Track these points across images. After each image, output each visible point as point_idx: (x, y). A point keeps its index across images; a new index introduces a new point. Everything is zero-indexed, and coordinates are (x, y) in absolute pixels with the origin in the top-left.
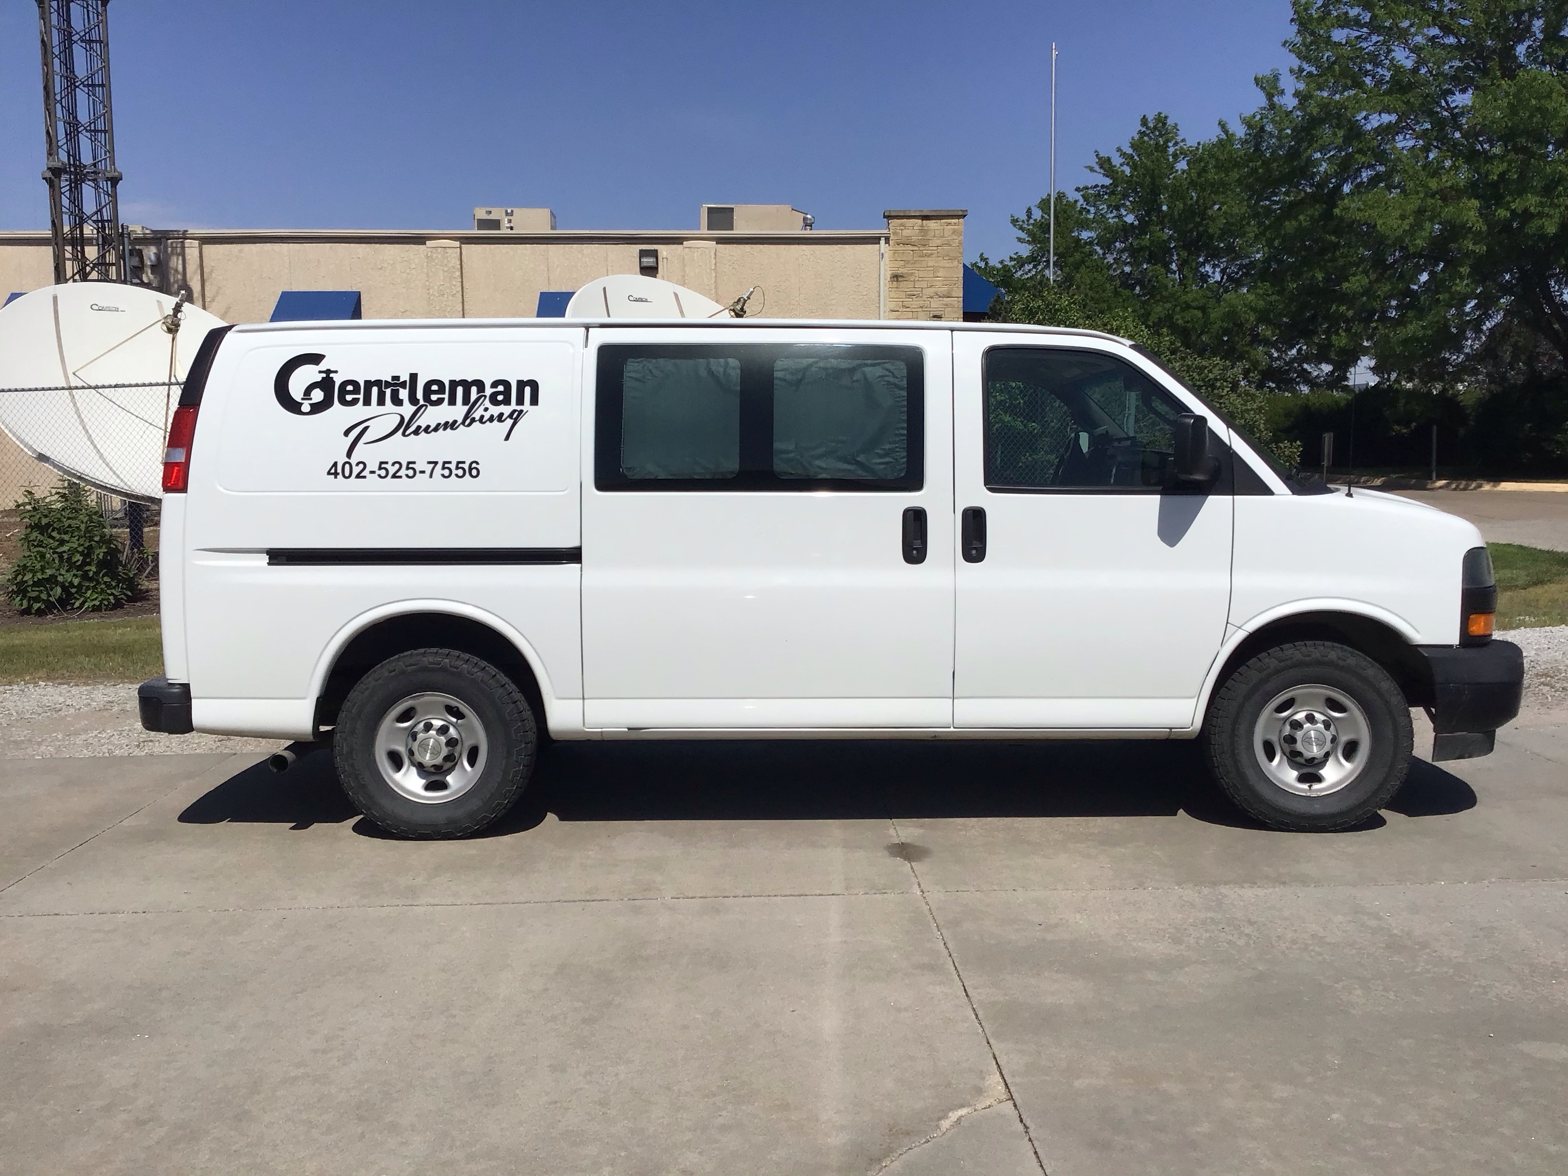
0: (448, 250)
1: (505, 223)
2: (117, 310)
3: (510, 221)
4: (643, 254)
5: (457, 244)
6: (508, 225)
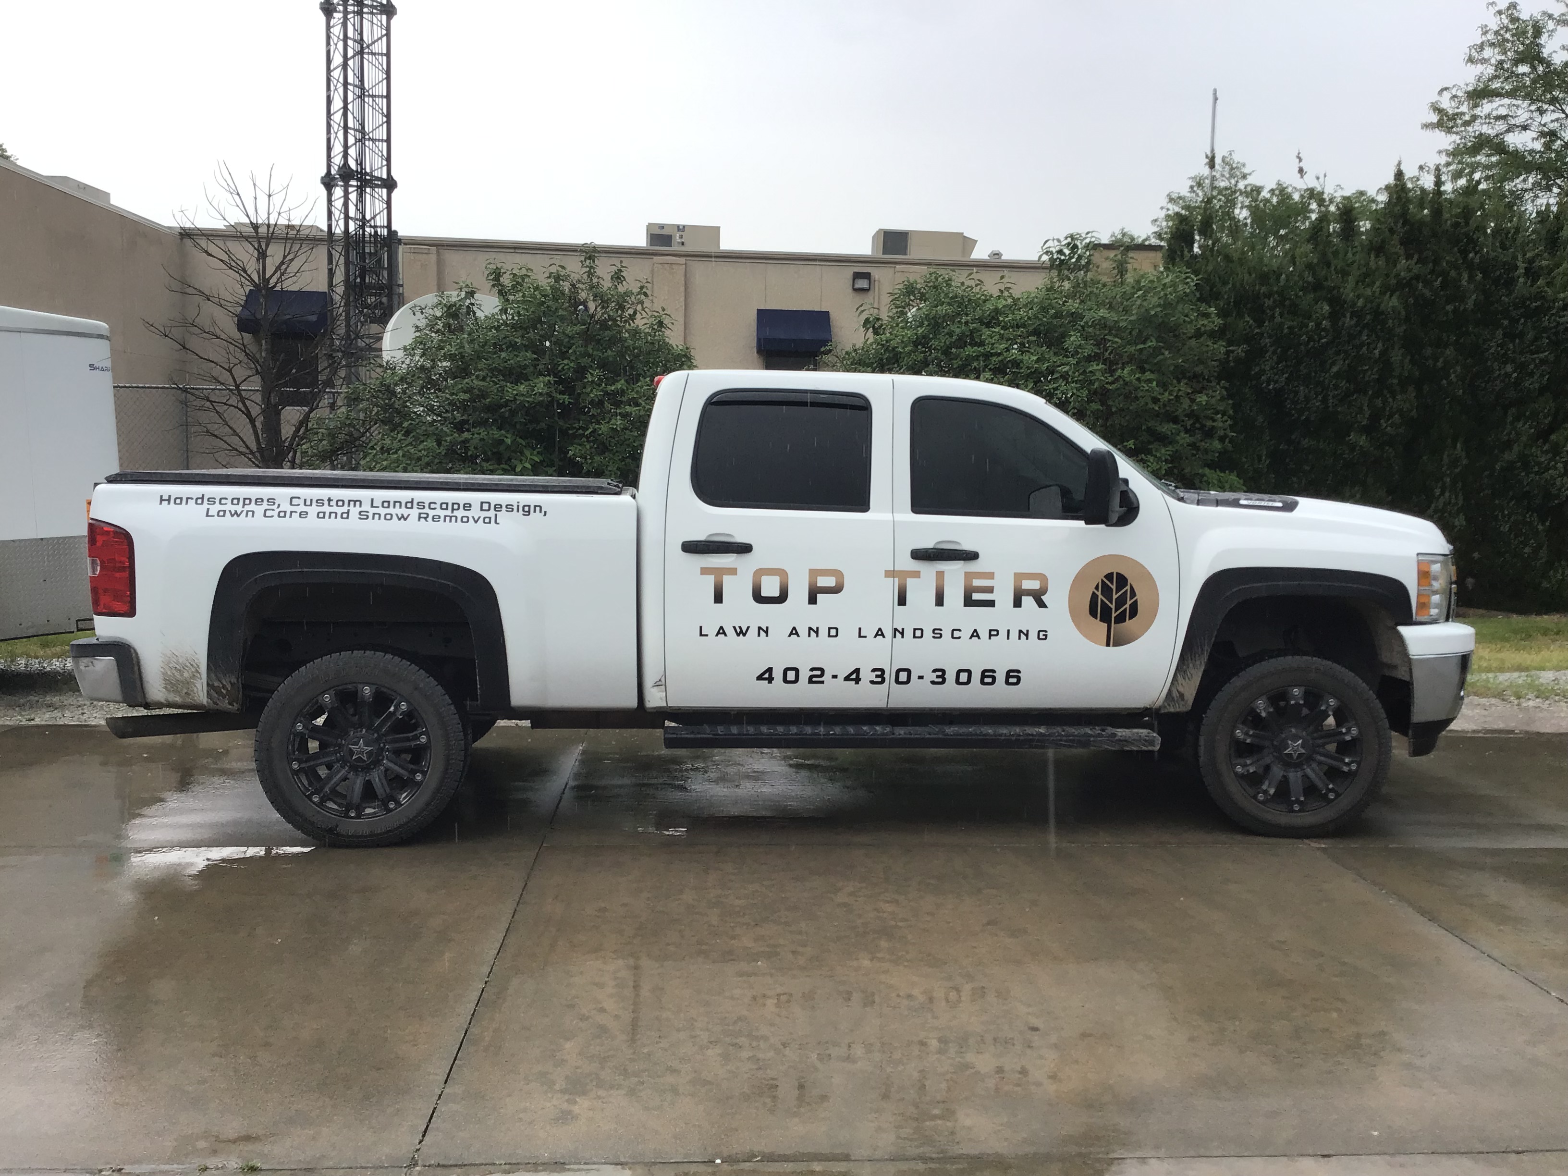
0: (674, 266)
1: (677, 238)
3: (681, 237)
4: (857, 276)
5: (682, 260)
6: (680, 241)
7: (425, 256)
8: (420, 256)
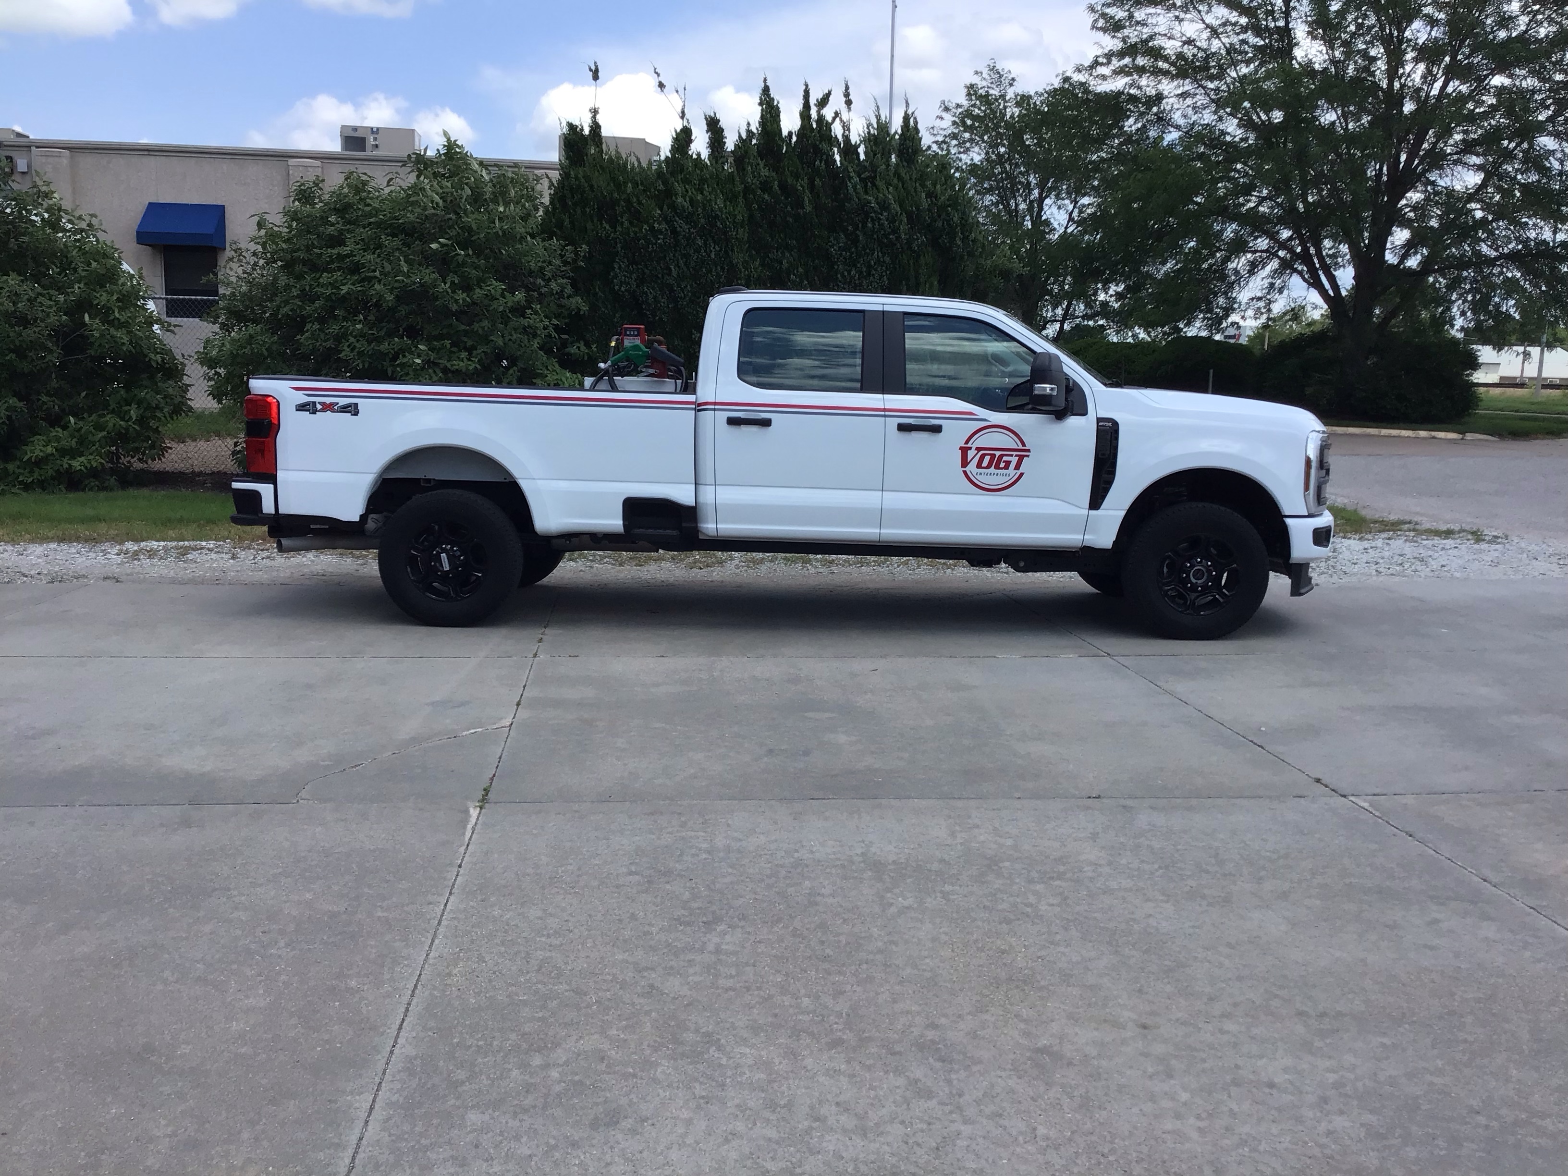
0: (309, 169)
1: (371, 141)
3: (375, 139)
5: (318, 163)
7: (56, 159)
8: (50, 160)
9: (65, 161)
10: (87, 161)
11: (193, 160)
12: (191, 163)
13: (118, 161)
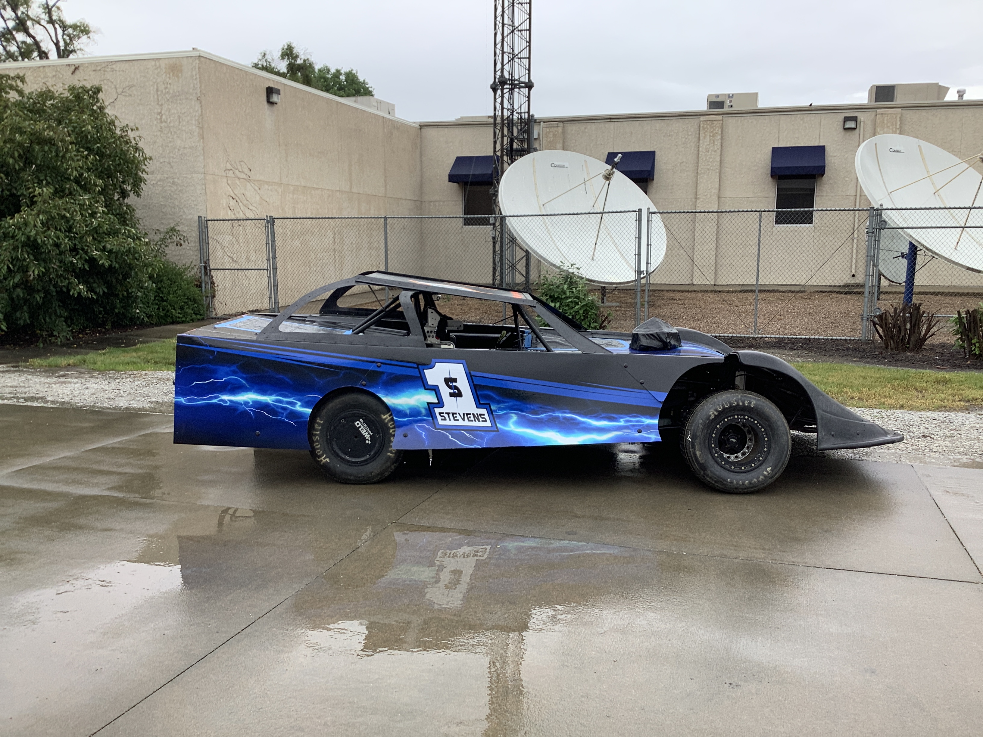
0: (714, 122)
1: (728, 103)
2: (564, 167)
3: (731, 102)
4: (846, 119)
5: (720, 117)
6: (730, 104)
7: (555, 129)
8: (552, 129)
9: (560, 130)
10: (572, 128)
11: (637, 123)
12: (636, 124)
13: (592, 127)
